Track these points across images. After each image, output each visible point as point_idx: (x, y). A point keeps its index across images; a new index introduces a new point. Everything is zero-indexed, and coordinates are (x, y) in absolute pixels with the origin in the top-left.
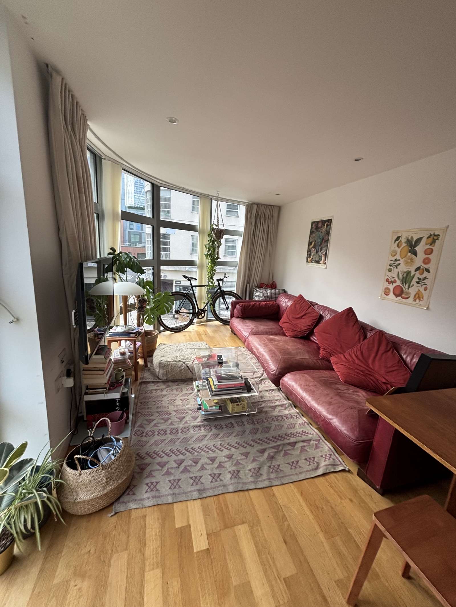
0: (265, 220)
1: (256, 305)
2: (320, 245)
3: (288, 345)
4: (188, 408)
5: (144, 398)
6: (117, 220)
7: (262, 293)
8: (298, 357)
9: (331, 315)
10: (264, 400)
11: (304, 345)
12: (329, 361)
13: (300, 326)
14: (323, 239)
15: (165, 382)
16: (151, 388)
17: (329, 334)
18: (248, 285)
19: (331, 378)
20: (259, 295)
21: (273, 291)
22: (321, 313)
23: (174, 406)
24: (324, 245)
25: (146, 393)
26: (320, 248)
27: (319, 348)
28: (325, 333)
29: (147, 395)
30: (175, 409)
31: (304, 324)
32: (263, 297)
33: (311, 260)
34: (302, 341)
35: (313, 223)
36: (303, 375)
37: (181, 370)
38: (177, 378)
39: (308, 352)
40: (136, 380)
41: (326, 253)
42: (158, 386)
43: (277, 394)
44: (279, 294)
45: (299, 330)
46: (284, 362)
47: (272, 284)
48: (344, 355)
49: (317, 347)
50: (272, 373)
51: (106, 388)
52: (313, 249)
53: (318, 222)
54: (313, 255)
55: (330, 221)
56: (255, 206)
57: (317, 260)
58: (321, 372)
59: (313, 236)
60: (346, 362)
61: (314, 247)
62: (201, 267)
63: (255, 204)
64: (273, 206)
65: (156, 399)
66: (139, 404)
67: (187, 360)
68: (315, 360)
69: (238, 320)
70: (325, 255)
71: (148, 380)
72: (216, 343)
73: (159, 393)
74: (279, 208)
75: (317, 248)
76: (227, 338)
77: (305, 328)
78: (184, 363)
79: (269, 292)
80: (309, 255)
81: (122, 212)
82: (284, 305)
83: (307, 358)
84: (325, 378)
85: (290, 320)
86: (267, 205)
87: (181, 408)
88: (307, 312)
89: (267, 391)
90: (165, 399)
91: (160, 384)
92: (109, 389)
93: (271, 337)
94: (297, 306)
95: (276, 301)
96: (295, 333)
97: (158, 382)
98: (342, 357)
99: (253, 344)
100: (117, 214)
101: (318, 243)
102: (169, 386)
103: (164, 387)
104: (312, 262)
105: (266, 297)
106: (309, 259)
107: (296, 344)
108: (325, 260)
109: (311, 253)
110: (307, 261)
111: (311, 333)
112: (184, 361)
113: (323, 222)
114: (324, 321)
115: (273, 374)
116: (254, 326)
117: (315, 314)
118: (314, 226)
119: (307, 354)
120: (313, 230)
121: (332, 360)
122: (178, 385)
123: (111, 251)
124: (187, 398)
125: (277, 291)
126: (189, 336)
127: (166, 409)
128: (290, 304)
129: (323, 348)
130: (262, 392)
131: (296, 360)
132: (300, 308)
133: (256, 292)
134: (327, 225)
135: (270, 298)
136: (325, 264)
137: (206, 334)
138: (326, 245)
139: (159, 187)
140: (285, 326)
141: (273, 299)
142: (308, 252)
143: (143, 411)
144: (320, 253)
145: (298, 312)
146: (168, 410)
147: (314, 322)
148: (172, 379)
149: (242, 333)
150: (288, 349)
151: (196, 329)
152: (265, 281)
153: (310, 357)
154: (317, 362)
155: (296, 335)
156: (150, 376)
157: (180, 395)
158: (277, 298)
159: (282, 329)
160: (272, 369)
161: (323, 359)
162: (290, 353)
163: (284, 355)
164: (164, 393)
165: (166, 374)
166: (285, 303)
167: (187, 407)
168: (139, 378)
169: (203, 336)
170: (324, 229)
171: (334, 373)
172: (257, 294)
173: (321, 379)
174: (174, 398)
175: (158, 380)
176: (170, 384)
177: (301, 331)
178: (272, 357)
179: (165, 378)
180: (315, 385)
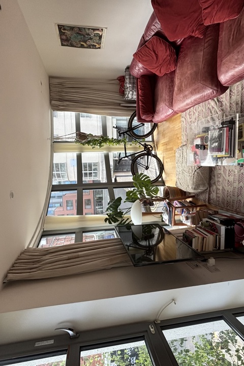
0: (63, 91)
1: (142, 100)
2: (84, 36)
3: (186, 73)
4: (238, 172)
5: (223, 203)
6: (84, 218)
7: (129, 92)
8: (201, 65)
9: (156, 23)
10: (240, 102)
11: (186, 54)
12: (208, 27)
13: (165, 57)
14: (78, 33)
15: (210, 185)
16: (215, 197)
17: (178, 26)
18: (121, 105)
19: (231, 30)
20: (131, 95)
21: (127, 81)
22: (153, 33)
23: (234, 182)
24: (83, 32)
25: (218, 201)
26: (86, 36)
27: (191, 37)
28: (176, 31)
29: (221, 200)
30: (237, 182)
31: (163, 52)
32: (133, 91)
33: (98, 44)
34: (181, 55)
35: (62, 45)
36: (222, 63)
37: (202, 173)
38: (208, 176)
39: (195, 51)
40: (205, 205)
41: (92, 29)
42: (214, 191)
43: (236, 88)
44: (130, 75)
45: (169, 58)
46: (205, 81)
47: (120, 80)
48: (205, 9)
49: (189, 39)
50: (215, 93)
51: (217, 235)
52: (88, 43)
53: (62, 40)
54: (94, 42)
55: (61, 27)
56: (53, 102)
57: (98, 38)
58: (222, 41)
59: (75, 44)
60: (214, 8)
61: (85, 42)
62: (109, 149)
63: (50, 103)
64: (50, 84)
65: (226, 195)
66: (228, 208)
67: (193, 168)
68: (206, 45)
69: (155, 117)
70: (94, 30)
71: (207, 197)
72: (175, 137)
73: (220, 192)
74: (51, 77)
75: (87, 39)
76: (171, 126)
77: (168, 50)
78: (196, 171)
79: (128, 85)
80: (94, 47)
81: (77, 215)
82: (142, 71)
83: (202, 53)
84: (230, 38)
85: (158, 66)
86: (50, 90)
87: (237, 177)
88: (151, 49)
89: (230, 97)
90: (227, 188)
91: (211, 189)
92: (217, 233)
93: (176, 89)
94: (144, 59)
95: (138, 79)
96: (172, 62)
97: (210, 191)
98: (206, 11)
99: (182, 107)
100: (79, 218)
101: (81, 38)
102: (214, 183)
103: (214, 187)
104: (100, 44)
105: (133, 87)
106: (97, 46)
107: (185, 64)
108: (98, 29)
109: (91, 45)
110: (100, 48)
111: (173, 44)
112: (194, 170)
113: (61, 34)
114: (162, 31)
115: (217, 93)
116: (162, 103)
117: (155, 41)
118: (66, 44)
119: (198, 53)
120: (69, 44)
121: (207, 23)
122: (214, 176)
123: (108, 221)
124: (228, 171)
125: (127, 77)
126: (167, 158)
127: (236, 190)
128: (140, 65)
129: (192, 33)
130: (232, 102)
131: (204, 68)
132: (147, 56)
133: (128, 97)
134: (64, 29)
135: (134, 83)
136: (102, 30)
137: (166, 144)
138: (83, 30)
139: (53, 186)
140: (163, 71)
141: (135, 81)
142: (90, 48)
143: (235, 206)
144: (92, 35)
145: (151, 58)
146: (237, 187)
147: (163, 41)
148: (208, 180)
149: (169, 115)
150: (191, 74)
151: (161, 152)
152: (117, 88)
153: (201, 50)
154: (207, 42)
155: (174, 61)
156: (204, 196)
157: (224, 176)
158: (134, 77)
159: (167, 74)
160: (211, 93)
161: (204, 34)
162: (196, 73)
163: (198, 79)
164: (220, 188)
165: (204, 185)
166: (139, 69)
167: (236, 173)
168: (204, 204)
169: (168, 147)
170: (68, 33)
171: (225, 25)
172: (130, 96)
173: (231, 44)
174: (227, 181)
175: (208, 190)
176: (212, 182)
177: (171, 55)
178: (198, 92)
179: (207, 185)
180: (238, 52)
